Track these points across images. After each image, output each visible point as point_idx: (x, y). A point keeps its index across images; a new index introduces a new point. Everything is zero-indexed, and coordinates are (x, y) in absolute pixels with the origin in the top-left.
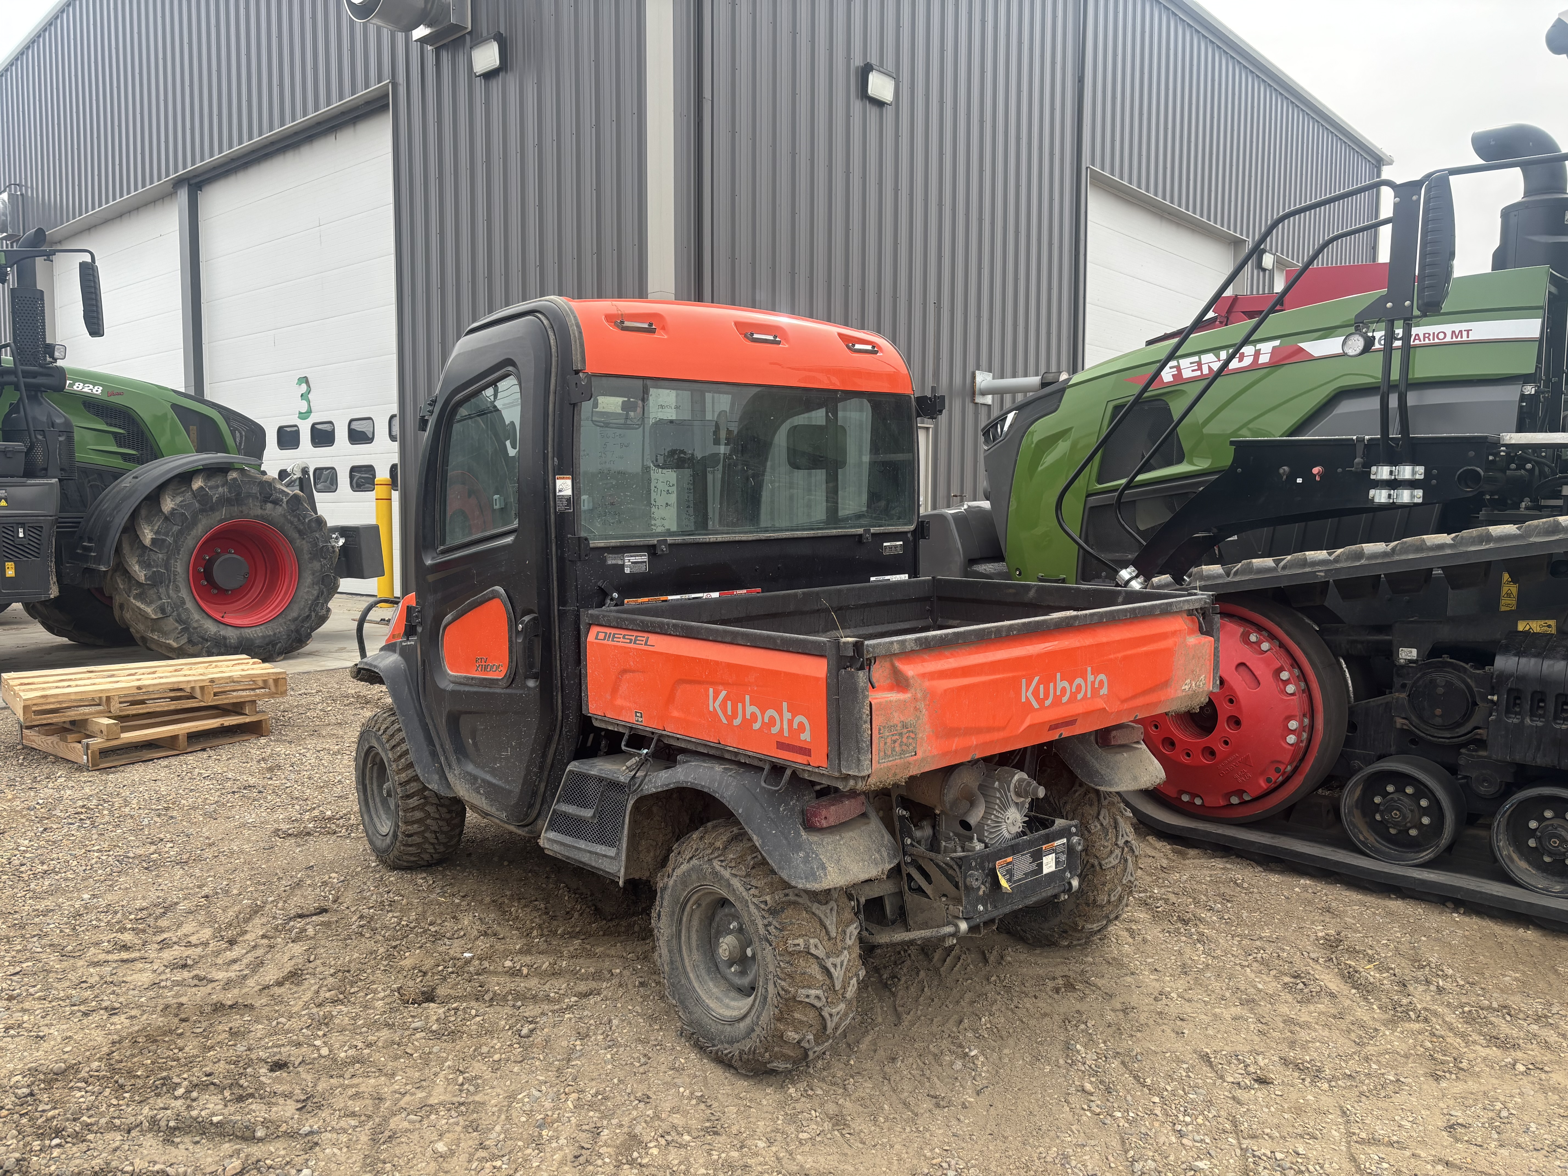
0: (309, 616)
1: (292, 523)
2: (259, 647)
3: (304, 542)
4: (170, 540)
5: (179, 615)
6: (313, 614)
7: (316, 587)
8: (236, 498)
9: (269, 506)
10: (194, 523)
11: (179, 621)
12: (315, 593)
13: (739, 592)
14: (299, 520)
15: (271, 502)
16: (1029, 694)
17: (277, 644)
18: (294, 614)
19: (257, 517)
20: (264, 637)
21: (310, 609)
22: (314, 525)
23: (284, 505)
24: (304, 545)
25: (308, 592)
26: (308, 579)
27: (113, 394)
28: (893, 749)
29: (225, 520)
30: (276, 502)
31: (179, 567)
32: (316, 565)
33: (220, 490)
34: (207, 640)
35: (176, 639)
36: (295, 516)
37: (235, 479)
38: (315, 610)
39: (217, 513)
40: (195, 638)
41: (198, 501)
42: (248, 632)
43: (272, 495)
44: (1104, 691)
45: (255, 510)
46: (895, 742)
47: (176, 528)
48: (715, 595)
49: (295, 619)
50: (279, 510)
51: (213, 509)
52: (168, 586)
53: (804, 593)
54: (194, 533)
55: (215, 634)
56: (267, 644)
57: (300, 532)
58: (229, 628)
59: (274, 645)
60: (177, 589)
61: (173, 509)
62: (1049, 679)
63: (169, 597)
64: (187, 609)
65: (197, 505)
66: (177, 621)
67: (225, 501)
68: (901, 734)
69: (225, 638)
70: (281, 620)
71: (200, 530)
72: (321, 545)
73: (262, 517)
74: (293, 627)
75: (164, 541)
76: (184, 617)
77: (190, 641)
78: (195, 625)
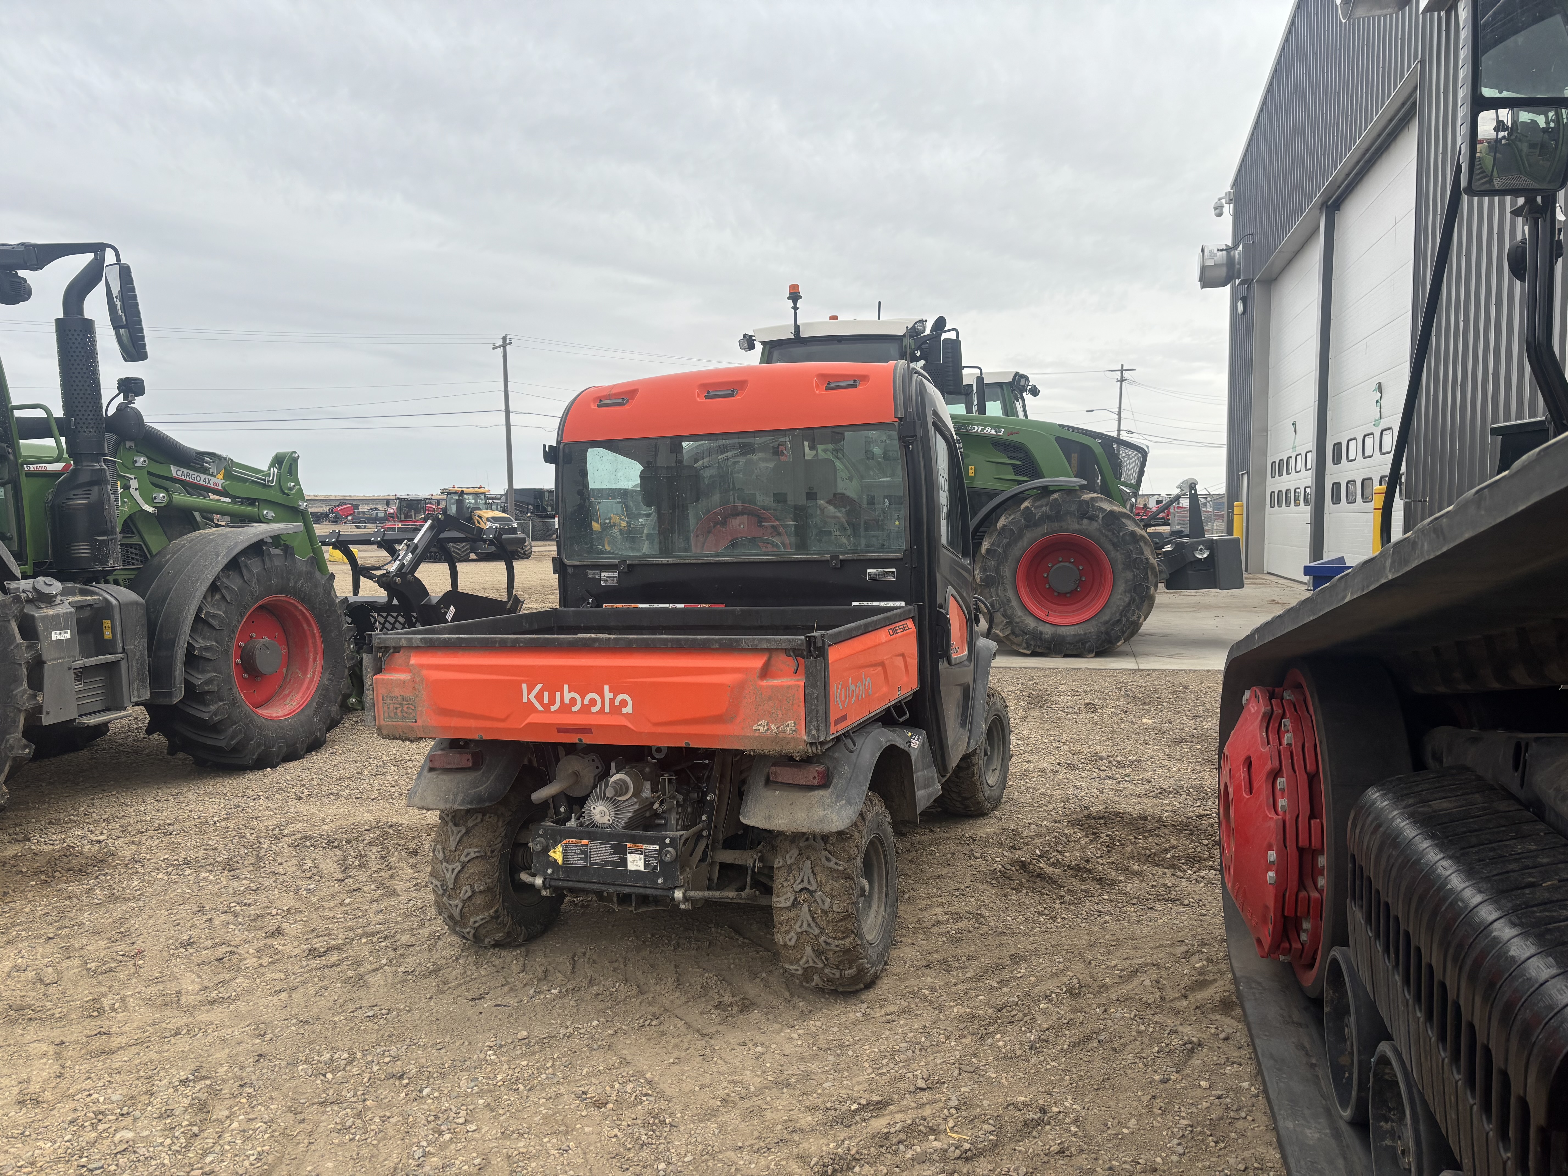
0: (1119, 621)
1: (1107, 536)
2: (1069, 643)
3: (1118, 553)
4: (1000, 550)
5: (1005, 611)
6: (1124, 620)
7: (1128, 595)
8: (1057, 515)
9: (1085, 521)
10: (1021, 536)
11: (1005, 615)
12: (1127, 600)
13: (702, 605)
14: (1113, 533)
15: (1087, 518)
16: (532, 697)
17: (1086, 642)
18: (1105, 618)
19: (1075, 531)
20: (1074, 635)
21: (1121, 614)
22: (1128, 538)
23: (1100, 521)
24: (1118, 556)
25: (1120, 599)
26: (1121, 587)
27: (1011, 434)
28: (396, 714)
29: (1047, 534)
30: (1092, 518)
31: (1007, 572)
32: (1129, 575)
33: (1044, 508)
34: (1026, 634)
35: (1002, 630)
36: (1109, 530)
37: (1056, 500)
38: (1125, 616)
39: (1039, 529)
40: (1017, 631)
41: (1025, 519)
42: (1062, 631)
43: (1088, 512)
44: (629, 709)
45: (1072, 525)
46: (396, 708)
47: (1005, 541)
48: (681, 606)
49: (1106, 623)
50: (1095, 525)
51: (1036, 524)
52: (997, 587)
53: (742, 610)
54: (1020, 544)
55: (1034, 629)
56: (1077, 642)
57: (1114, 544)
58: (1047, 625)
59: (1084, 644)
60: (1005, 590)
61: (1004, 525)
62: (554, 687)
63: (998, 596)
64: (1012, 607)
65: (1023, 522)
66: (1003, 616)
67: (1045, 518)
68: (401, 704)
69: (1041, 633)
70: (1094, 622)
71: (1025, 543)
72: (1134, 556)
73: (1080, 532)
74: (1103, 629)
75: (995, 551)
76: (1009, 612)
77: (1013, 633)
78: (1018, 620)
